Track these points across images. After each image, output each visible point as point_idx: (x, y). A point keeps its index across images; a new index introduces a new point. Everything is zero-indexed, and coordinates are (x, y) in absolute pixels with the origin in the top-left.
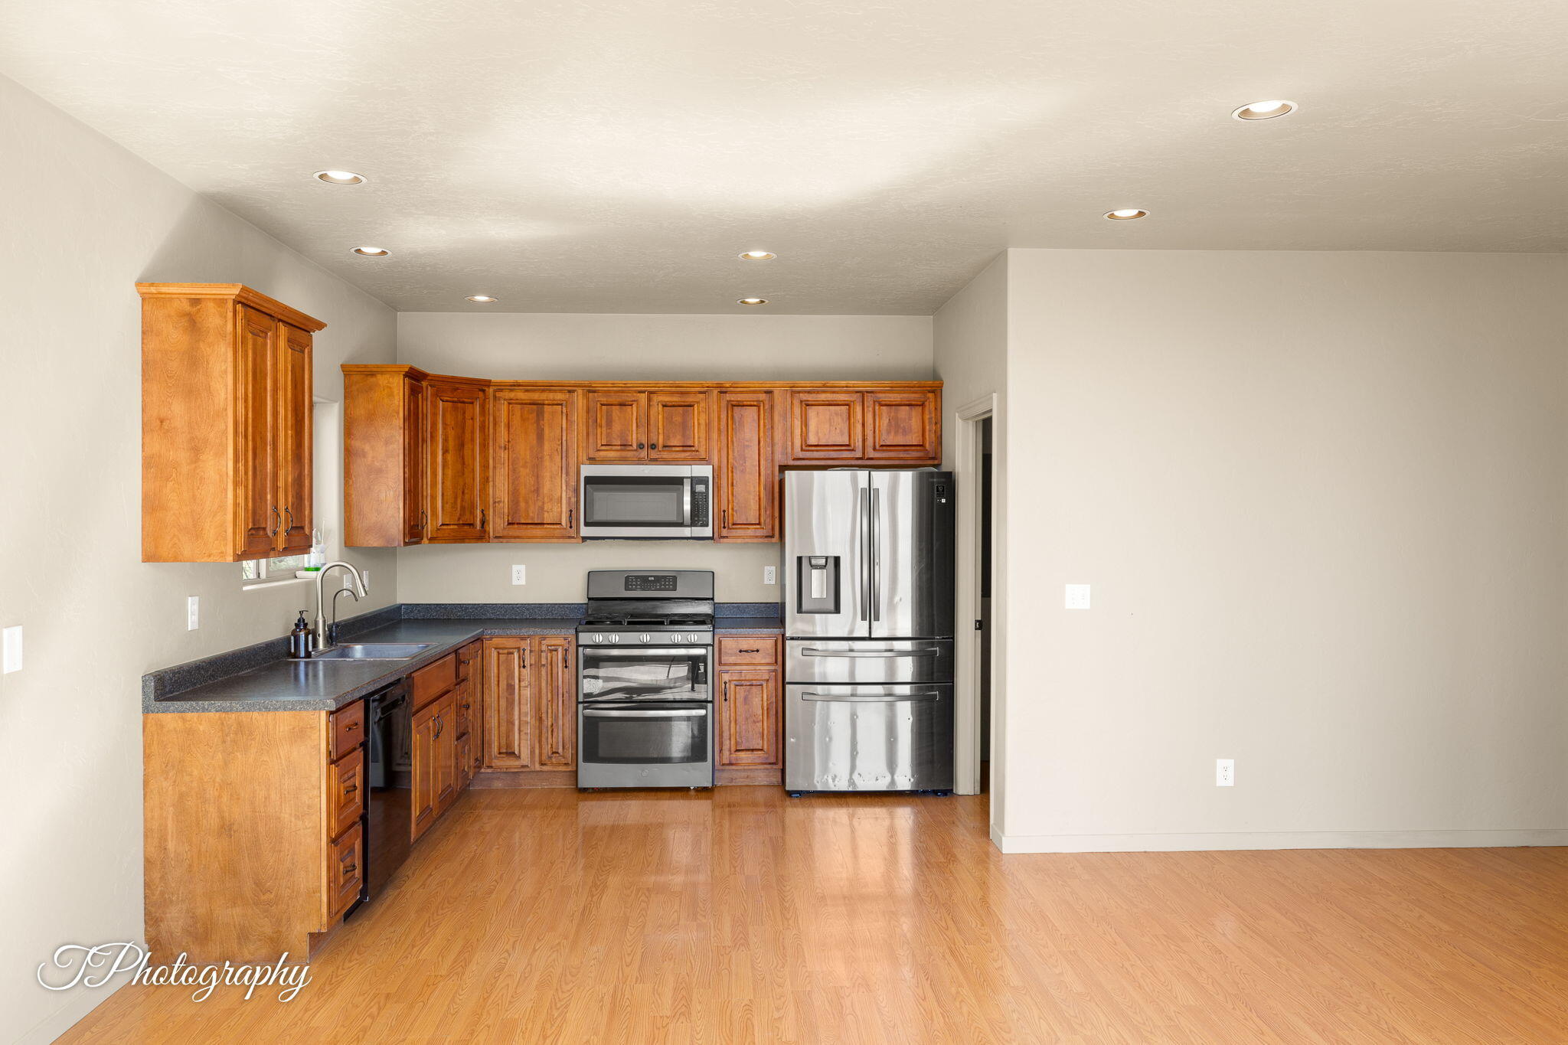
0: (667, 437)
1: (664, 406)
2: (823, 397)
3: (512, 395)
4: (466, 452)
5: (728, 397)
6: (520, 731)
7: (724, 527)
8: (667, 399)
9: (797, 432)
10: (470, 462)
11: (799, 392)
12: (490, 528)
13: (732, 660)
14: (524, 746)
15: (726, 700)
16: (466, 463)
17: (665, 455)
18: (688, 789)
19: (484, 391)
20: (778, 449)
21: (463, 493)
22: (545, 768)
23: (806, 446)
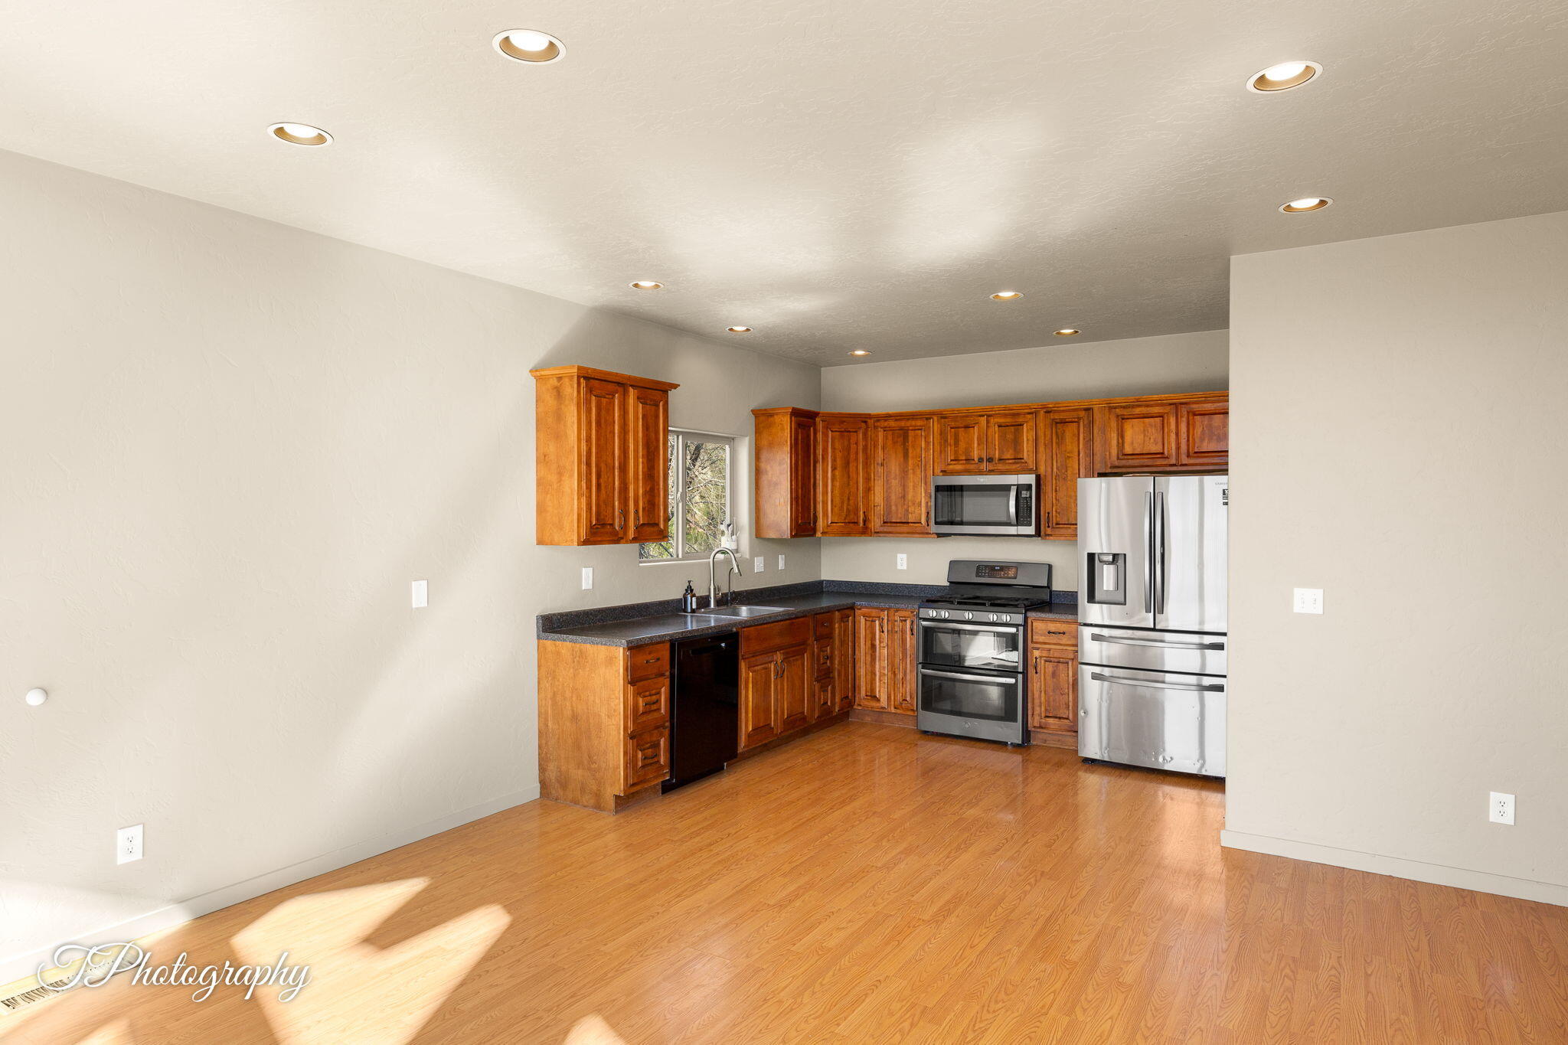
0: (1001, 451)
1: (999, 426)
2: (1137, 411)
3: (886, 424)
4: (851, 470)
5: (1052, 416)
6: (880, 680)
7: (1049, 527)
8: (1001, 420)
9: (1114, 442)
10: (855, 476)
11: (1115, 408)
12: (871, 525)
13: (1041, 639)
14: (882, 693)
15: (1036, 673)
16: (851, 476)
17: (1000, 467)
18: (1005, 744)
19: (866, 422)
20: (1097, 458)
21: (849, 499)
22: (898, 711)
23: (1123, 455)
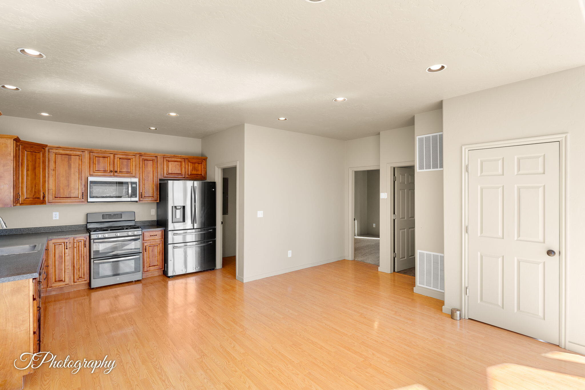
0: (121, 169)
1: (120, 159)
2: (173, 159)
3: (57, 151)
4: (36, 171)
5: (143, 157)
6: (65, 272)
7: (141, 198)
8: (121, 156)
9: (165, 169)
10: (38, 175)
11: (166, 157)
12: (47, 199)
13: (148, 239)
14: (66, 277)
15: (146, 251)
16: (37, 175)
17: (120, 175)
18: (132, 282)
19: (44, 149)
20: (159, 174)
21: (35, 186)
22: (75, 284)
23: (168, 174)
